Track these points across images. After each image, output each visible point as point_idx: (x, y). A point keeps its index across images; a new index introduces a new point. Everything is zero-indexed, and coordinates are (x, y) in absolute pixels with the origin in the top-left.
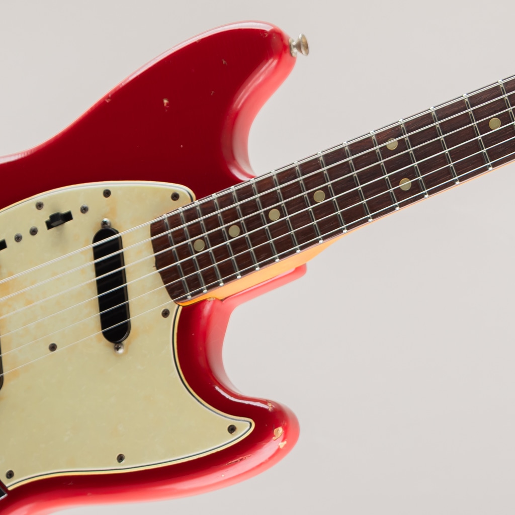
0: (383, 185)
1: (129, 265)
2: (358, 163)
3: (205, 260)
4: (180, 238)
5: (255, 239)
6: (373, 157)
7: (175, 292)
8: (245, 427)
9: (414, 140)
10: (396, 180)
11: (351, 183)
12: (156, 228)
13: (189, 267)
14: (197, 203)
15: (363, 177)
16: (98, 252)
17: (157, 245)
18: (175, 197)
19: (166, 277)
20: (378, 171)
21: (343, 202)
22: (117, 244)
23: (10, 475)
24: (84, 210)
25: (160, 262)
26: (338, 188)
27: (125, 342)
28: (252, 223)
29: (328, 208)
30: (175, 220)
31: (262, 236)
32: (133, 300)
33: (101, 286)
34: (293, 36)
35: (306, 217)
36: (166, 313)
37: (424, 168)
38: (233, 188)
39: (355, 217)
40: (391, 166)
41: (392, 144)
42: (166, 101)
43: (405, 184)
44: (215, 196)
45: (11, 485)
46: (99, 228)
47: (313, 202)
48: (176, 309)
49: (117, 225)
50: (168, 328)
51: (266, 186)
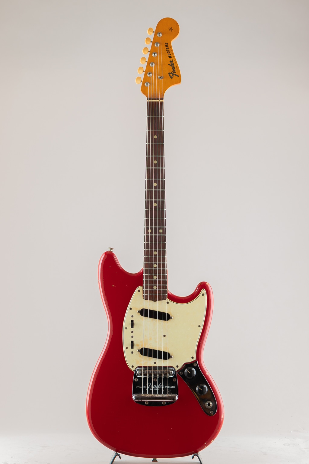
0: (159, 237)
1: (153, 309)
2: (151, 241)
3: (160, 287)
4: (151, 292)
5: (159, 273)
6: (151, 237)
7: (164, 299)
8: (204, 291)
9: (151, 225)
10: (159, 233)
11: (155, 244)
12: (146, 298)
13: (160, 292)
14: (144, 285)
15: (155, 240)
16: (146, 316)
17: (151, 299)
18: (139, 291)
19: (160, 299)
20: (155, 237)
21: (159, 248)
22: (146, 310)
23: (193, 358)
24: (132, 316)
25: (155, 300)
26: (155, 248)
27: (171, 316)
28: (155, 273)
29: (159, 252)
30: (146, 292)
31: (159, 271)
32: (162, 311)
33: (155, 317)
34: (109, 250)
35: (159, 258)
36: (168, 303)
37: (159, 225)
38: (144, 275)
39: (164, 246)
40: (155, 233)
41: (150, 231)
42: (113, 286)
43: (161, 231)
44: (144, 280)
45: (195, 359)
46: (139, 314)
47: (156, 255)
48: (167, 300)
49: (140, 309)
50: (172, 303)
51: (147, 266)
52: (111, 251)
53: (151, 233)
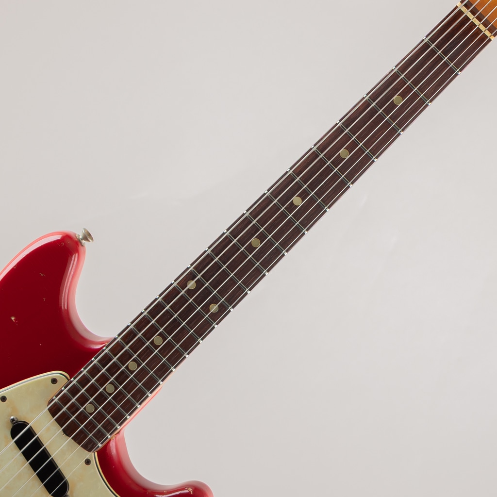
0: (199, 316)
1: (47, 444)
2: (175, 307)
3: (100, 417)
4: (74, 409)
5: (128, 388)
6: (183, 300)
7: (89, 447)
9: (206, 277)
10: (206, 308)
11: (176, 323)
12: (53, 411)
13: (91, 426)
14: (74, 380)
15: (183, 316)
16: (20, 444)
17: (60, 421)
18: (54, 381)
19: (78, 439)
20: (191, 308)
21: (177, 338)
22: (31, 433)
25: (67, 432)
26: (169, 330)
28: (121, 379)
29: (169, 346)
30: (65, 400)
31: (132, 384)
32: (61, 465)
33: (34, 466)
34: (80, 234)
35: (156, 359)
36: (88, 462)
37: (222, 292)
38: (95, 361)
39: (190, 345)
40: (199, 301)
41: (191, 285)
42: (13, 318)
43: (214, 308)
44: (84, 371)
46: (10, 426)
47: (156, 347)
48: (93, 456)
49: (22, 418)
50: (95, 471)
51: (117, 349)
52: (83, 242)
53: (190, 293)
